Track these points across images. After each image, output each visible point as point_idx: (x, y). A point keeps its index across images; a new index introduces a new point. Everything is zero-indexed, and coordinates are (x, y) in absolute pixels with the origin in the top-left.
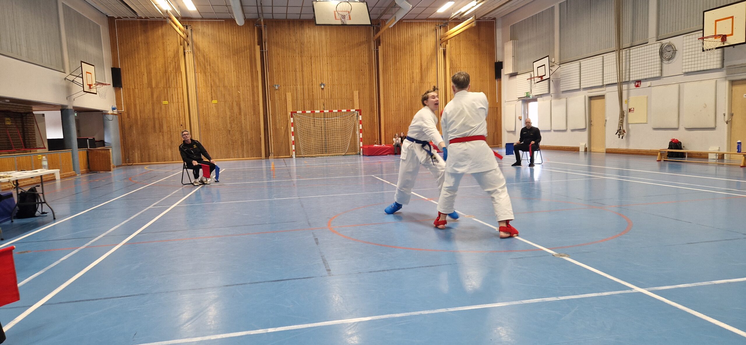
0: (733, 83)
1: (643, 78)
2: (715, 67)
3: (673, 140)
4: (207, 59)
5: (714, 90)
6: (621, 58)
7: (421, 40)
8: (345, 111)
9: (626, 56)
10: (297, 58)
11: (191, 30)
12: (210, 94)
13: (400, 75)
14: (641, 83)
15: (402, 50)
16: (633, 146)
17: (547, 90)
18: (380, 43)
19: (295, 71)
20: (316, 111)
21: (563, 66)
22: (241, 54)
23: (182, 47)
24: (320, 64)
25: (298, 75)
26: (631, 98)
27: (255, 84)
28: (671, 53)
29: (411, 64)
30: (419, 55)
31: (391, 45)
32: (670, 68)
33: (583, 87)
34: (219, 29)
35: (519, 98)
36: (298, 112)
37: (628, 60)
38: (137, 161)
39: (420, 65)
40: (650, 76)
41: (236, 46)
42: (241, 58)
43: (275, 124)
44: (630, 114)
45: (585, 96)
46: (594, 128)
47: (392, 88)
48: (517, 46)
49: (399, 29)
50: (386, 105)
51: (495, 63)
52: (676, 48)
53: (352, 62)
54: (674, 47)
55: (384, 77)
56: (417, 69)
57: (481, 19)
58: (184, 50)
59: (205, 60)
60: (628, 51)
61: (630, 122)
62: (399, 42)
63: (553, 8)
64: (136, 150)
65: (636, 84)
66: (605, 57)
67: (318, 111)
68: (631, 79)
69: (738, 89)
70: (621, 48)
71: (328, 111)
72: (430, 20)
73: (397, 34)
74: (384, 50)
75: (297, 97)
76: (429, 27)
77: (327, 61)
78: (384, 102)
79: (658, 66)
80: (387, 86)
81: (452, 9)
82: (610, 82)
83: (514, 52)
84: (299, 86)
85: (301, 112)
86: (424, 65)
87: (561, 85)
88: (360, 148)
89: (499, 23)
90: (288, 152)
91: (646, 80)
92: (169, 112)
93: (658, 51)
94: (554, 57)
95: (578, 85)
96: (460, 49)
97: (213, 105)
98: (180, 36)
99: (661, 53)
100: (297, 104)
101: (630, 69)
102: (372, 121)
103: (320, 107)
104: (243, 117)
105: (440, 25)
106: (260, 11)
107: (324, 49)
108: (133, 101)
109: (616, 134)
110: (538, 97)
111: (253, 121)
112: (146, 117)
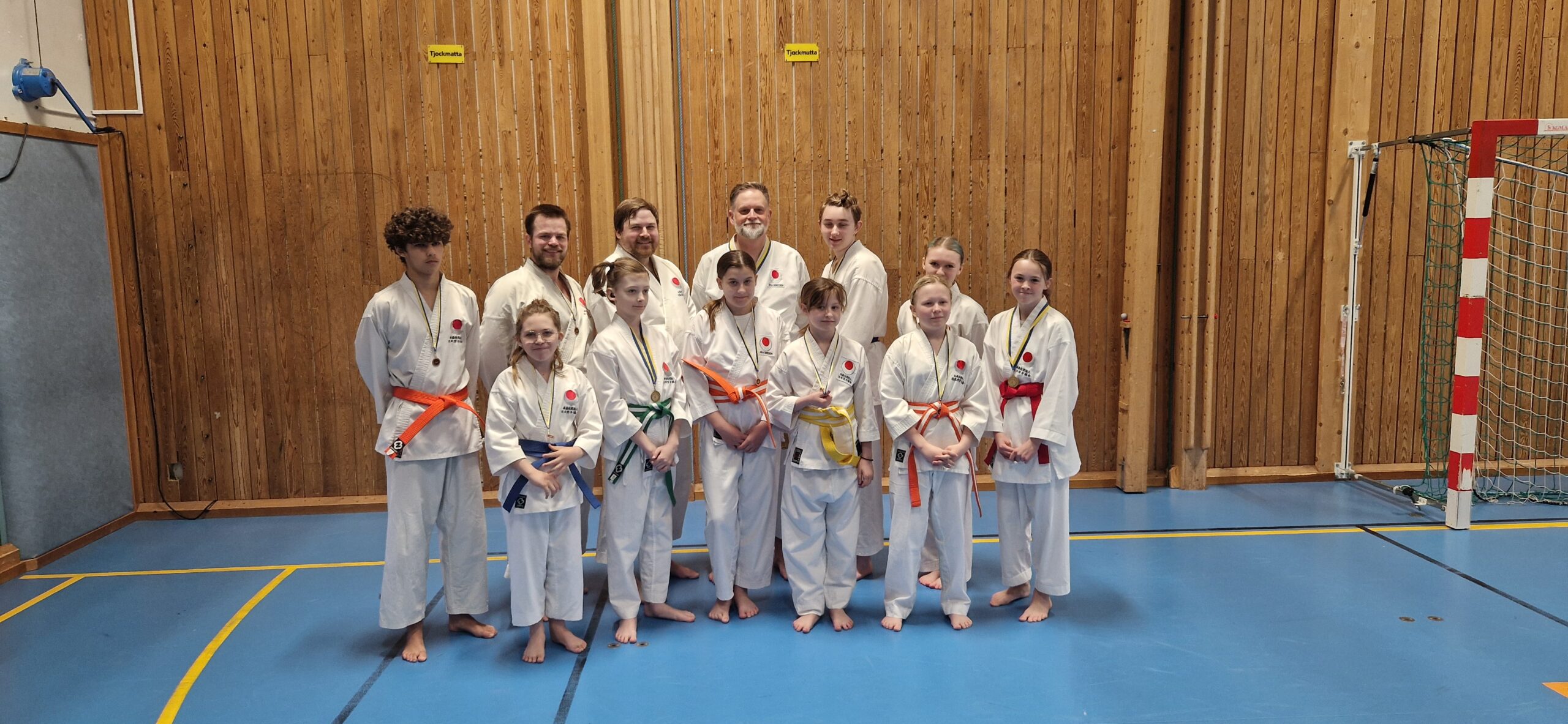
38: (242, 488)
64: (237, 407)
92: (472, 126)
97: (787, 78)
111: (1066, 208)
112: (308, 163)
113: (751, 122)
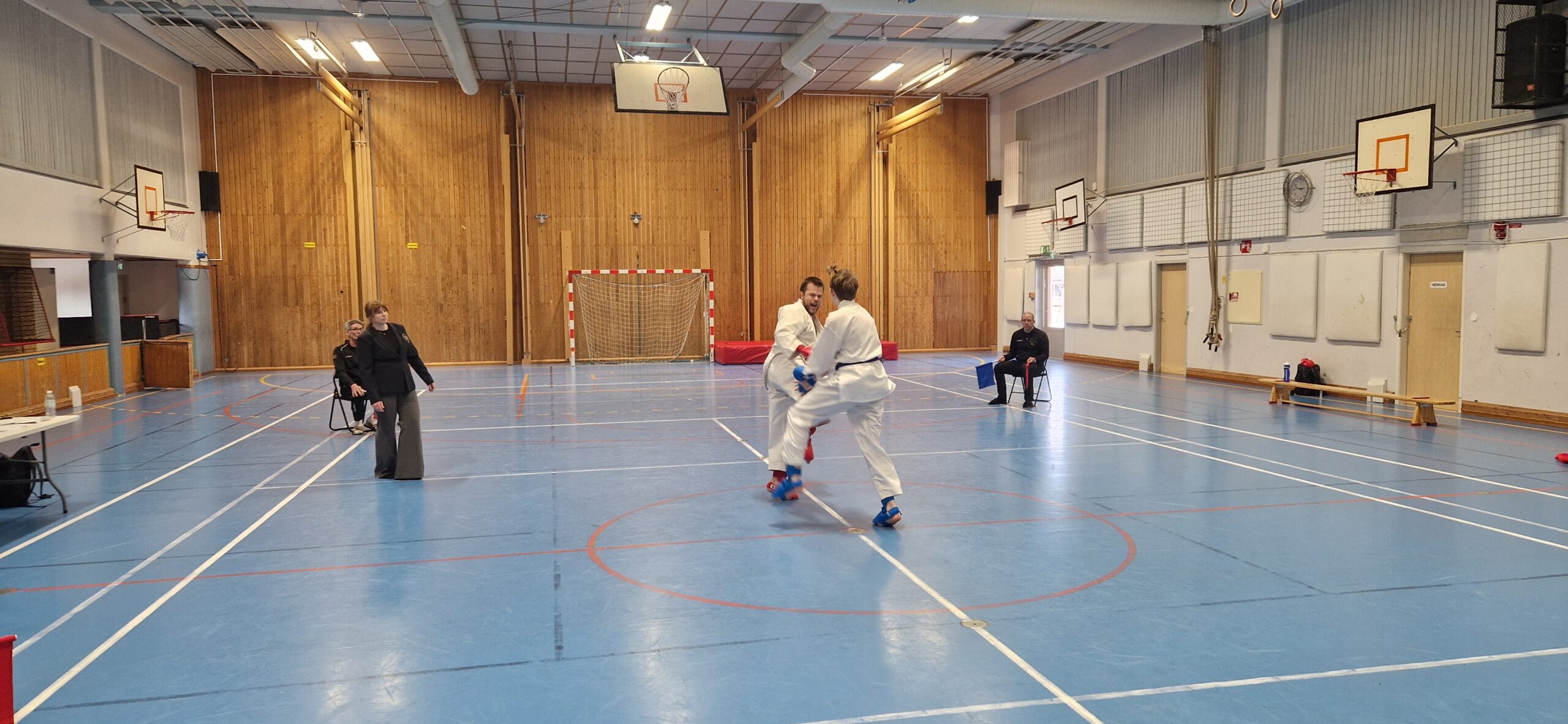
0: (1412, 258)
1: (1254, 236)
2: (1379, 226)
3: (1305, 360)
4: (399, 159)
5: (1377, 269)
6: (1215, 194)
7: (838, 133)
8: (681, 271)
9: (1225, 191)
10: (586, 161)
11: (368, 99)
12: (402, 229)
13: (795, 200)
14: (1252, 245)
15: (799, 152)
16: (1236, 368)
17: (1082, 244)
18: (756, 137)
19: (581, 187)
20: (621, 271)
21: (1112, 200)
22: (470, 150)
23: (348, 133)
24: (633, 176)
25: (586, 195)
26: (1234, 272)
27: (497, 212)
28: (1303, 192)
29: (817, 180)
30: (834, 162)
31: (777, 140)
32: (1304, 220)
33: (1148, 245)
34: (426, 98)
35: (1030, 256)
36: (583, 272)
37: (1228, 198)
38: (246, 364)
39: (835, 184)
40: (1267, 235)
41: (460, 135)
42: (470, 159)
43: (536, 293)
44: (1232, 304)
45: (1151, 263)
46: (1167, 326)
47: (778, 227)
48: (1029, 153)
49: (795, 109)
50: (765, 261)
51: (987, 182)
52: (1313, 183)
53: (698, 173)
54: (1308, 181)
55: (761, 205)
56: (829, 190)
57: (959, 95)
58: (353, 138)
59: (394, 161)
60: (1229, 182)
61: (1230, 320)
62: (795, 136)
63: (1095, 83)
64: (245, 341)
65: (1243, 247)
66: (1187, 189)
67: (626, 271)
68: (1233, 237)
69: (1421, 270)
70: (1216, 174)
71: (645, 271)
72: (857, 94)
73: (790, 120)
74: (764, 150)
75: (583, 241)
76: (855, 106)
77: (647, 169)
78: (762, 254)
79: (1281, 215)
80: (769, 222)
81: (899, 77)
82: (1196, 240)
83: (1021, 164)
84: (587, 218)
85: (589, 272)
86: (844, 182)
87: (1108, 238)
88: (710, 346)
89: (996, 104)
90: (561, 351)
91: (1260, 240)
92: (317, 264)
93: (1282, 186)
94: (1096, 181)
95: (1139, 239)
96: (917, 152)
97: (409, 252)
98: (346, 113)
99: (1287, 191)
100: (583, 255)
101: (1231, 217)
102: (735, 292)
103: (630, 261)
104: (470, 277)
105: (877, 104)
106: (510, 68)
107: (642, 144)
108: (242, 240)
109: (1204, 342)
110: (1066, 257)
111: (490, 288)
112: (269, 273)
113: (398, 263)
